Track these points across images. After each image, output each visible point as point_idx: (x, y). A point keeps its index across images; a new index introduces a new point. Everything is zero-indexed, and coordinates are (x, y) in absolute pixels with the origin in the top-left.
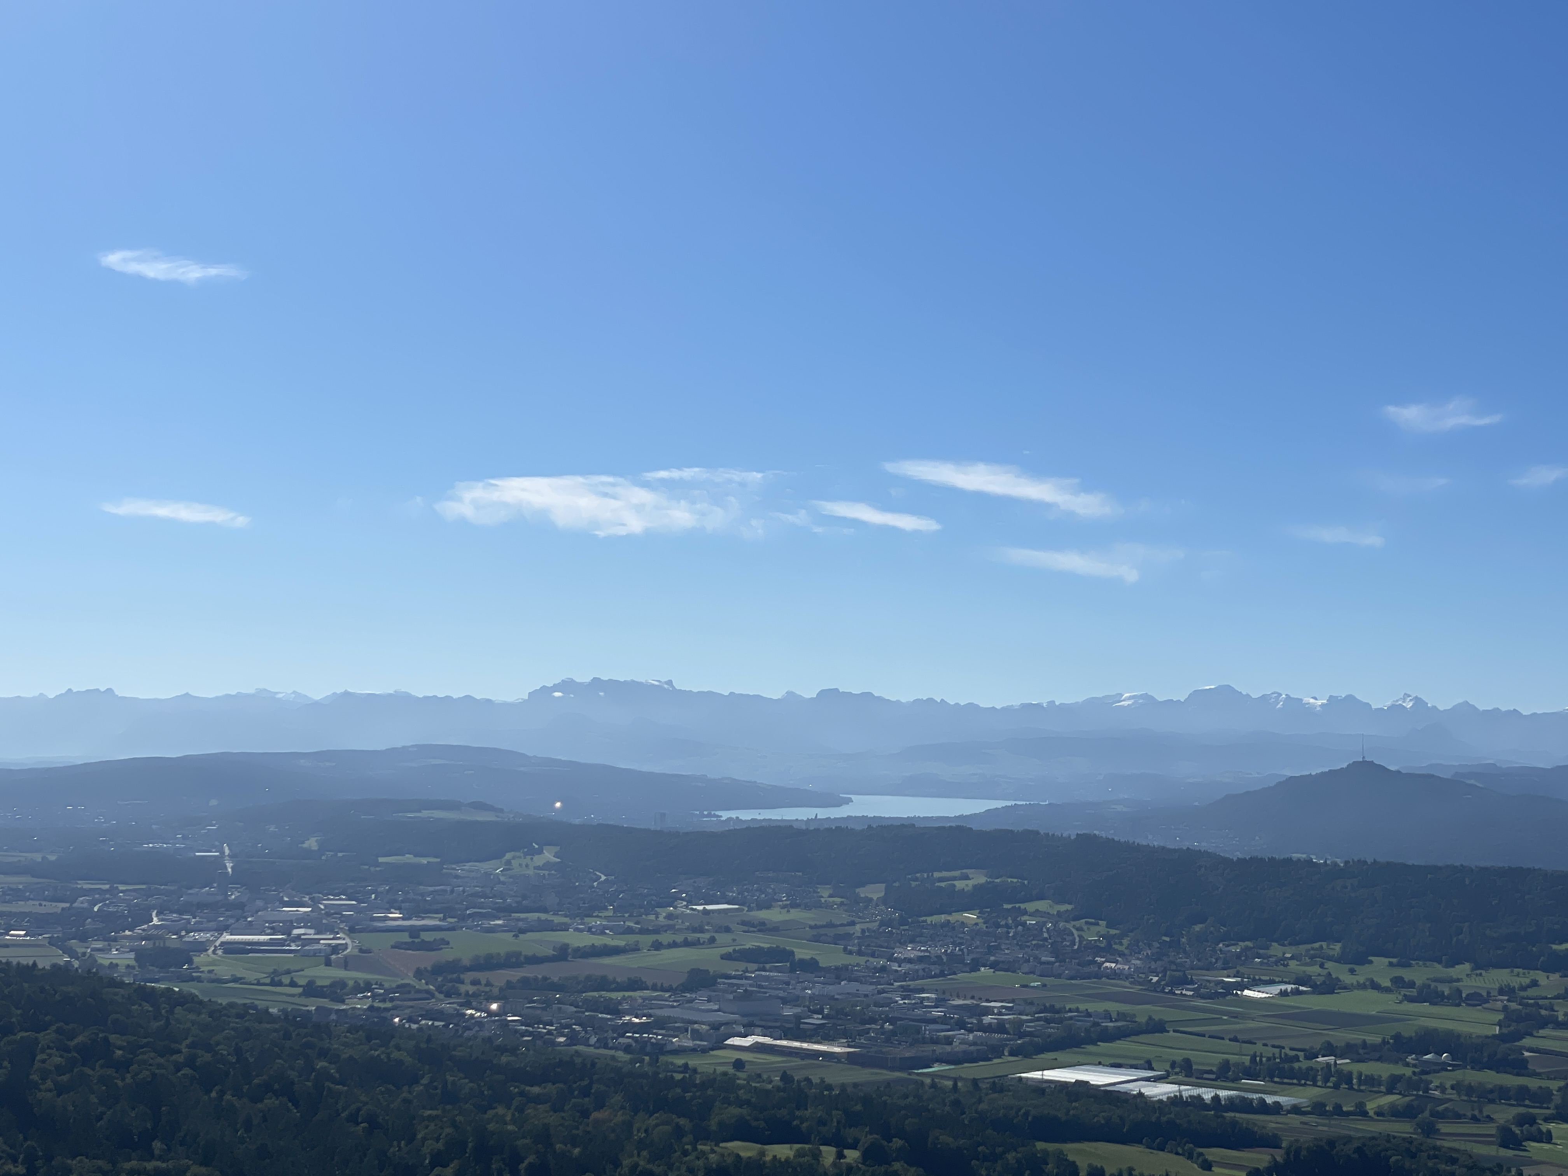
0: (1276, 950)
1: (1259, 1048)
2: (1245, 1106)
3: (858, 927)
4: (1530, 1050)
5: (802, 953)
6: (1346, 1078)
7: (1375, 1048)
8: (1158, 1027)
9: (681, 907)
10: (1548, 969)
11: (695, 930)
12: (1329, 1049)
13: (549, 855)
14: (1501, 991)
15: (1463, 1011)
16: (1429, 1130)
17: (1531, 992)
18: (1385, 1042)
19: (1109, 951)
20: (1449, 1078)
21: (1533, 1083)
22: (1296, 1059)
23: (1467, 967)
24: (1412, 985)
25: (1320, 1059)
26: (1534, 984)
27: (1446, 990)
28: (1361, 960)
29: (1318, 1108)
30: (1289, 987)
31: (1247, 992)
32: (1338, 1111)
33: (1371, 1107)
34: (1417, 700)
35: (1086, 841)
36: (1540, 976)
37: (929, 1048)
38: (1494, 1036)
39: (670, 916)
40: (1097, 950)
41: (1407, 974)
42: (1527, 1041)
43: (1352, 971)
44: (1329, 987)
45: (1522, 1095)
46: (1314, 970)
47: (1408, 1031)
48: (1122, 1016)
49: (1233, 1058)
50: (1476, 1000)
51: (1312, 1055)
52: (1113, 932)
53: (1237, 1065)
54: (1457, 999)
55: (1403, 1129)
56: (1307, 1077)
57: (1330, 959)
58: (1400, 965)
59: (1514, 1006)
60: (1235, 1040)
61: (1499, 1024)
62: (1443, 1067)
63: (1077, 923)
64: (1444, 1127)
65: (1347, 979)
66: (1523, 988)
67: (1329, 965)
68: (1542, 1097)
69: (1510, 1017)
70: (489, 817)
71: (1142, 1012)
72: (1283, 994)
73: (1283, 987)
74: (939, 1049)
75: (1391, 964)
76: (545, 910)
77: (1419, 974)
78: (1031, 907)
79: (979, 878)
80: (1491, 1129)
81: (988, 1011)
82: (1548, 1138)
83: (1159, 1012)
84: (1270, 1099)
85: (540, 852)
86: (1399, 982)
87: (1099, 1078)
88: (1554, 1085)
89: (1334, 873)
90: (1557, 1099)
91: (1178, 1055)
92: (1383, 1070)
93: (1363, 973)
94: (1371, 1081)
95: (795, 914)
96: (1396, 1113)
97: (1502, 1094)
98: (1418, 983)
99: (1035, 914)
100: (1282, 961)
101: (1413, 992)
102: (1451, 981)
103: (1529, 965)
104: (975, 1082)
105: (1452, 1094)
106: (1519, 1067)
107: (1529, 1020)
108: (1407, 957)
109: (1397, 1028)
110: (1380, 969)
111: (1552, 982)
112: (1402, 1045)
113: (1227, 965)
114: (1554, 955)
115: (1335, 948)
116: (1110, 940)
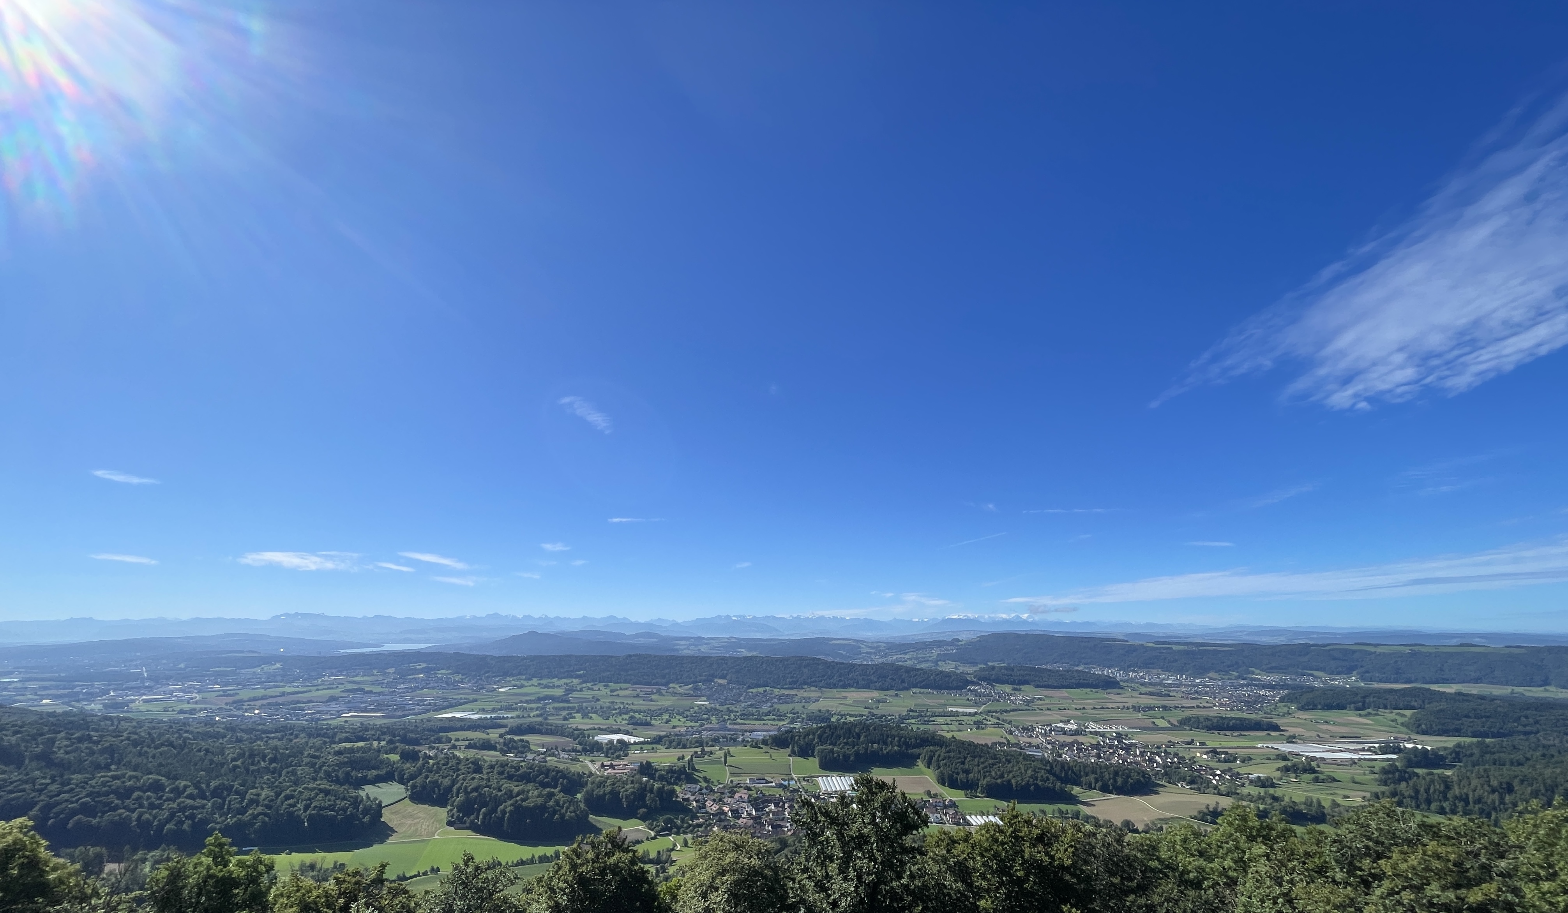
0: (508, 678)
1: (503, 703)
2: (499, 718)
3: (386, 681)
5: (367, 689)
6: (525, 708)
7: (533, 700)
8: (476, 700)
9: (327, 678)
10: (576, 678)
11: (330, 684)
12: (521, 702)
13: (278, 665)
15: (555, 690)
16: (546, 719)
19: (462, 682)
20: (551, 706)
21: (571, 705)
23: (556, 679)
25: (519, 704)
26: (572, 681)
27: (551, 685)
28: (530, 679)
29: (518, 717)
31: (500, 689)
32: (523, 717)
33: (532, 715)
34: (546, 616)
35: (456, 654)
36: (574, 680)
37: (407, 712)
39: (322, 681)
40: (459, 682)
41: (541, 682)
42: (570, 695)
43: (528, 682)
44: (522, 686)
45: (569, 708)
46: (517, 683)
47: (541, 695)
48: (465, 699)
50: (558, 687)
51: (516, 704)
52: (463, 677)
54: (553, 687)
55: (539, 719)
56: (516, 709)
57: (522, 679)
62: (550, 703)
64: (549, 718)
65: (527, 684)
66: (569, 683)
67: (522, 681)
68: (573, 708)
69: (566, 690)
70: (256, 655)
71: (471, 697)
72: (509, 689)
73: (510, 687)
74: (411, 712)
75: (538, 679)
76: (277, 682)
77: (544, 682)
78: (439, 672)
79: (424, 665)
80: (561, 717)
81: (426, 700)
82: (574, 717)
83: (475, 697)
84: (505, 716)
85: (275, 664)
86: (539, 684)
87: (458, 715)
88: (576, 705)
89: (524, 659)
90: (577, 708)
91: (481, 707)
92: (534, 705)
93: (531, 682)
94: (532, 709)
95: (365, 678)
96: (538, 716)
97: (564, 708)
99: (441, 674)
100: (510, 681)
102: (552, 682)
103: (571, 677)
104: (422, 720)
105: (552, 710)
106: (568, 701)
107: (570, 690)
108: (541, 678)
109: (539, 695)
110: (535, 681)
111: (576, 681)
112: (539, 699)
113: (495, 683)
114: (578, 675)
115: (524, 677)
116: (462, 679)
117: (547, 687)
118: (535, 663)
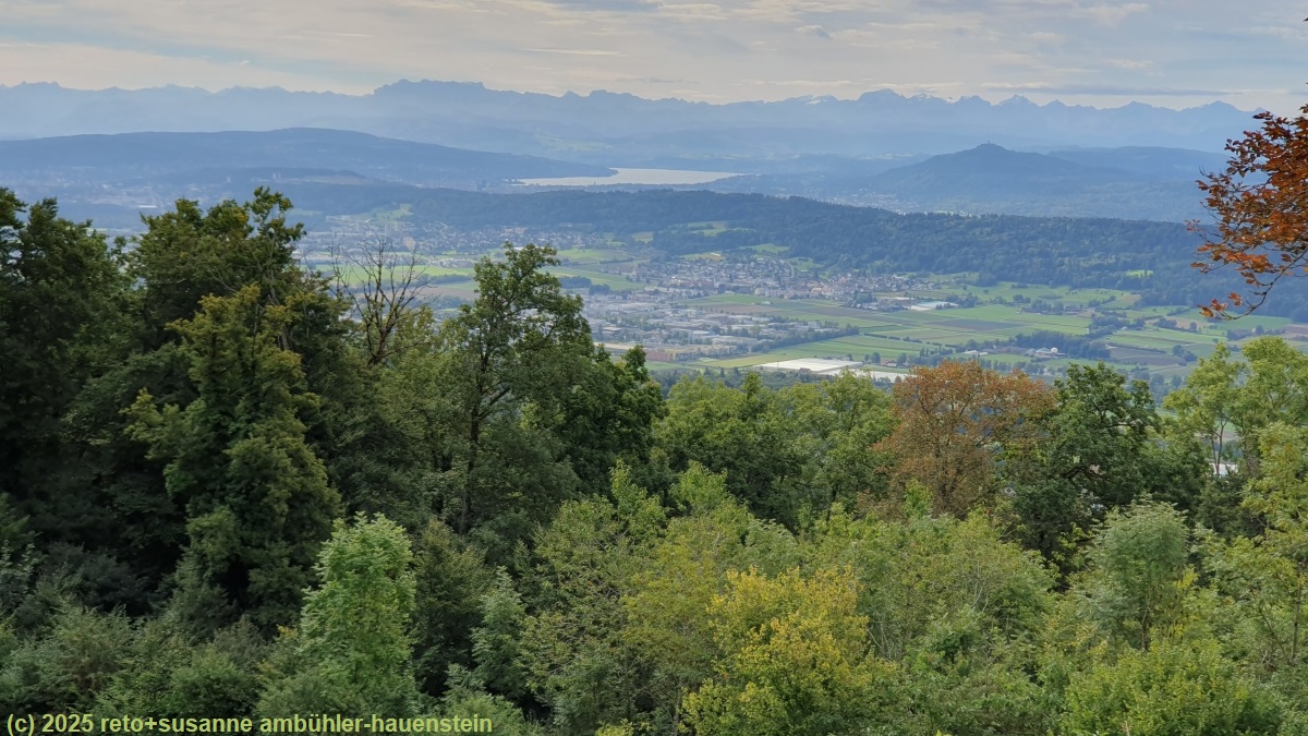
0: (934, 278)
1: (924, 345)
3: (635, 263)
4: (1111, 344)
5: (596, 281)
7: (1004, 344)
8: (853, 332)
10: (1120, 288)
12: (973, 346)
13: (403, 210)
14: (1091, 305)
15: (1064, 319)
17: (1111, 305)
18: (1011, 341)
19: (816, 282)
20: (1056, 364)
22: (951, 352)
23: (1066, 288)
24: (1028, 301)
25: (967, 352)
26: (1113, 299)
27: (1052, 304)
28: (991, 283)
30: (943, 304)
31: (913, 307)
34: (1023, 99)
35: (796, 201)
36: (1117, 293)
37: (695, 348)
38: (1086, 335)
40: (808, 279)
41: (1025, 293)
42: (1108, 339)
43: (986, 292)
44: (970, 303)
46: (959, 292)
47: (1028, 331)
48: (828, 325)
49: (908, 353)
50: (1074, 310)
51: (962, 350)
52: (818, 266)
53: (911, 357)
54: (1059, 310)
57: (969, 283)
58: (1020, 287)
59: (1099, 315)
60: (907, 339)
61: (1090, 327)
62: (1053, 357)
63: (793, 260)
65: (982, 297)
66: (1104, 302)
67: (969, 287)
69: (1098, 323)
70: (354, 181)
71: (843, 322)
72: (939, 308)
73: (939, 303)
74: (705, 349)
75: (1013, 287)
76: (407, 250)
77: (1033, 293)
78: (759, 248)
79: (720, 228)
81: (734, 322)
83: (855, 322)
85: (398, 208)
86: (1019, 299)
87: (816, 366)
88: (1129, 368)
89: (974, 223)
91: (871, 351)
92: (1011, 359)
93: (994, 293)
95: (589, 253)
98: (1033, 300)
99: (764, 253)
100: (939, 286)
101: (1029, 305)
102: (1055, 298)
103: (1111, 284)
106: (1104, 356)
107: (1109, 324)
108: (1024, 281)
109: (1019, 330)
110: (1006, 290)
111: (1125, 297)
112: (1023, 342)
113: (899, 289)
114: (1127, 279)
115: (975, 276)
116: (816, 271)
117: (1039, 308)
118: (1005, 236)
